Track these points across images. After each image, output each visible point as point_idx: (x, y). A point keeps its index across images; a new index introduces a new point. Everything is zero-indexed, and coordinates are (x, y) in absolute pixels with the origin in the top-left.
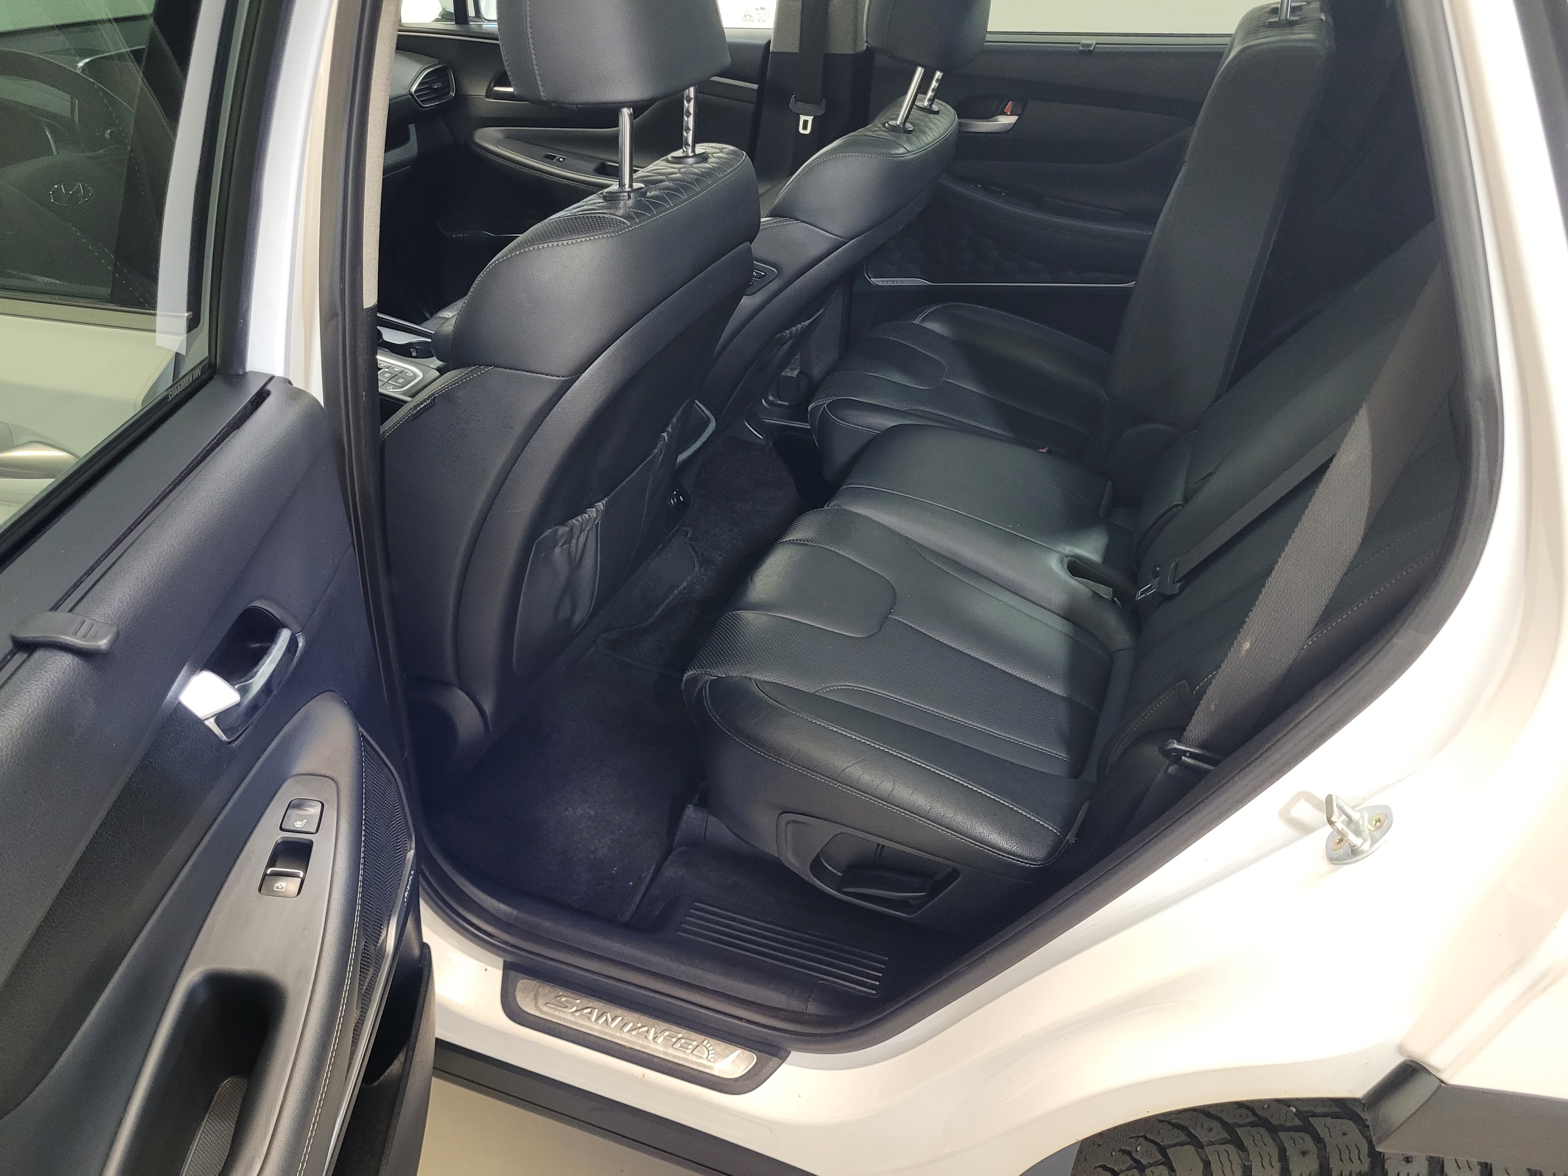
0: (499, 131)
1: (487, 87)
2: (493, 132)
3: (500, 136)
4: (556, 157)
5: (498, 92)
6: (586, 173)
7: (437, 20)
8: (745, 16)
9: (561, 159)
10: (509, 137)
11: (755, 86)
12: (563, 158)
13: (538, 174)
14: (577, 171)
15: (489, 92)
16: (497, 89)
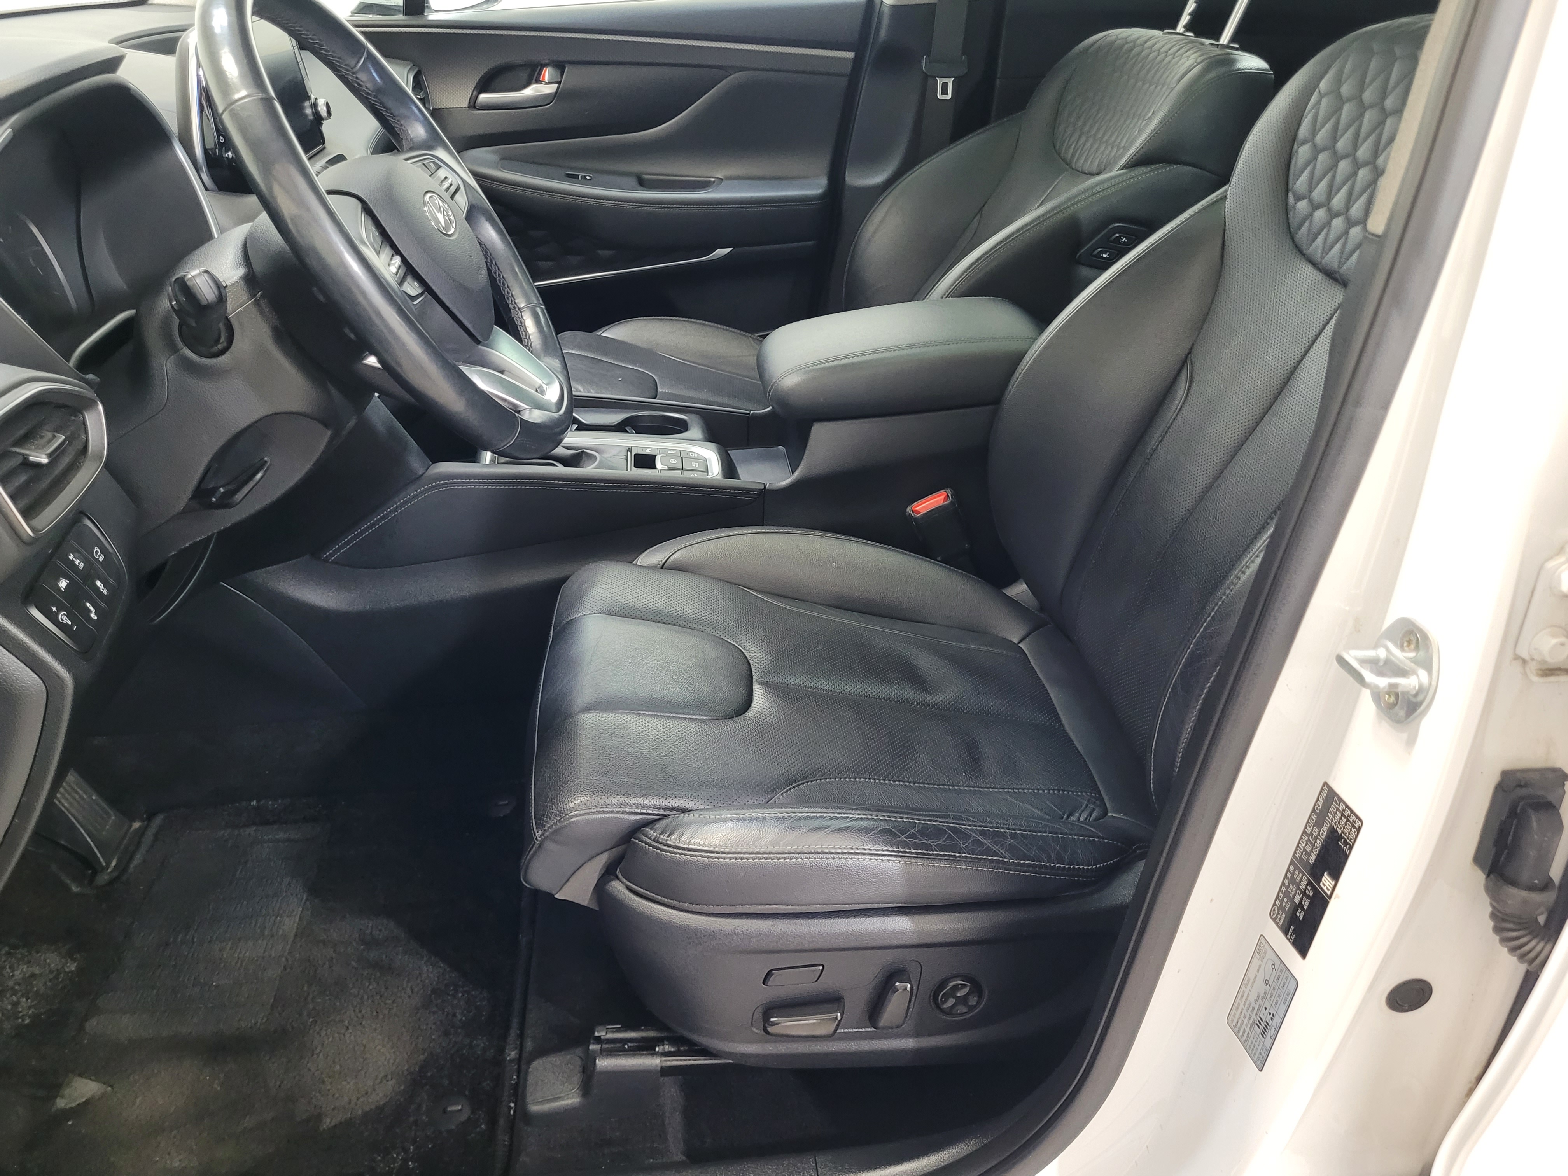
0: (488, 151)
1: (469, 96)
3: (496, 157)
4: (578, 174)
5: (490, 101)
9: (588, 177)
10: (505, 158)
11: (851, 55)
12: (590, 176)
14: (620, 188)
15: (473, 101)
16: (484, 97)
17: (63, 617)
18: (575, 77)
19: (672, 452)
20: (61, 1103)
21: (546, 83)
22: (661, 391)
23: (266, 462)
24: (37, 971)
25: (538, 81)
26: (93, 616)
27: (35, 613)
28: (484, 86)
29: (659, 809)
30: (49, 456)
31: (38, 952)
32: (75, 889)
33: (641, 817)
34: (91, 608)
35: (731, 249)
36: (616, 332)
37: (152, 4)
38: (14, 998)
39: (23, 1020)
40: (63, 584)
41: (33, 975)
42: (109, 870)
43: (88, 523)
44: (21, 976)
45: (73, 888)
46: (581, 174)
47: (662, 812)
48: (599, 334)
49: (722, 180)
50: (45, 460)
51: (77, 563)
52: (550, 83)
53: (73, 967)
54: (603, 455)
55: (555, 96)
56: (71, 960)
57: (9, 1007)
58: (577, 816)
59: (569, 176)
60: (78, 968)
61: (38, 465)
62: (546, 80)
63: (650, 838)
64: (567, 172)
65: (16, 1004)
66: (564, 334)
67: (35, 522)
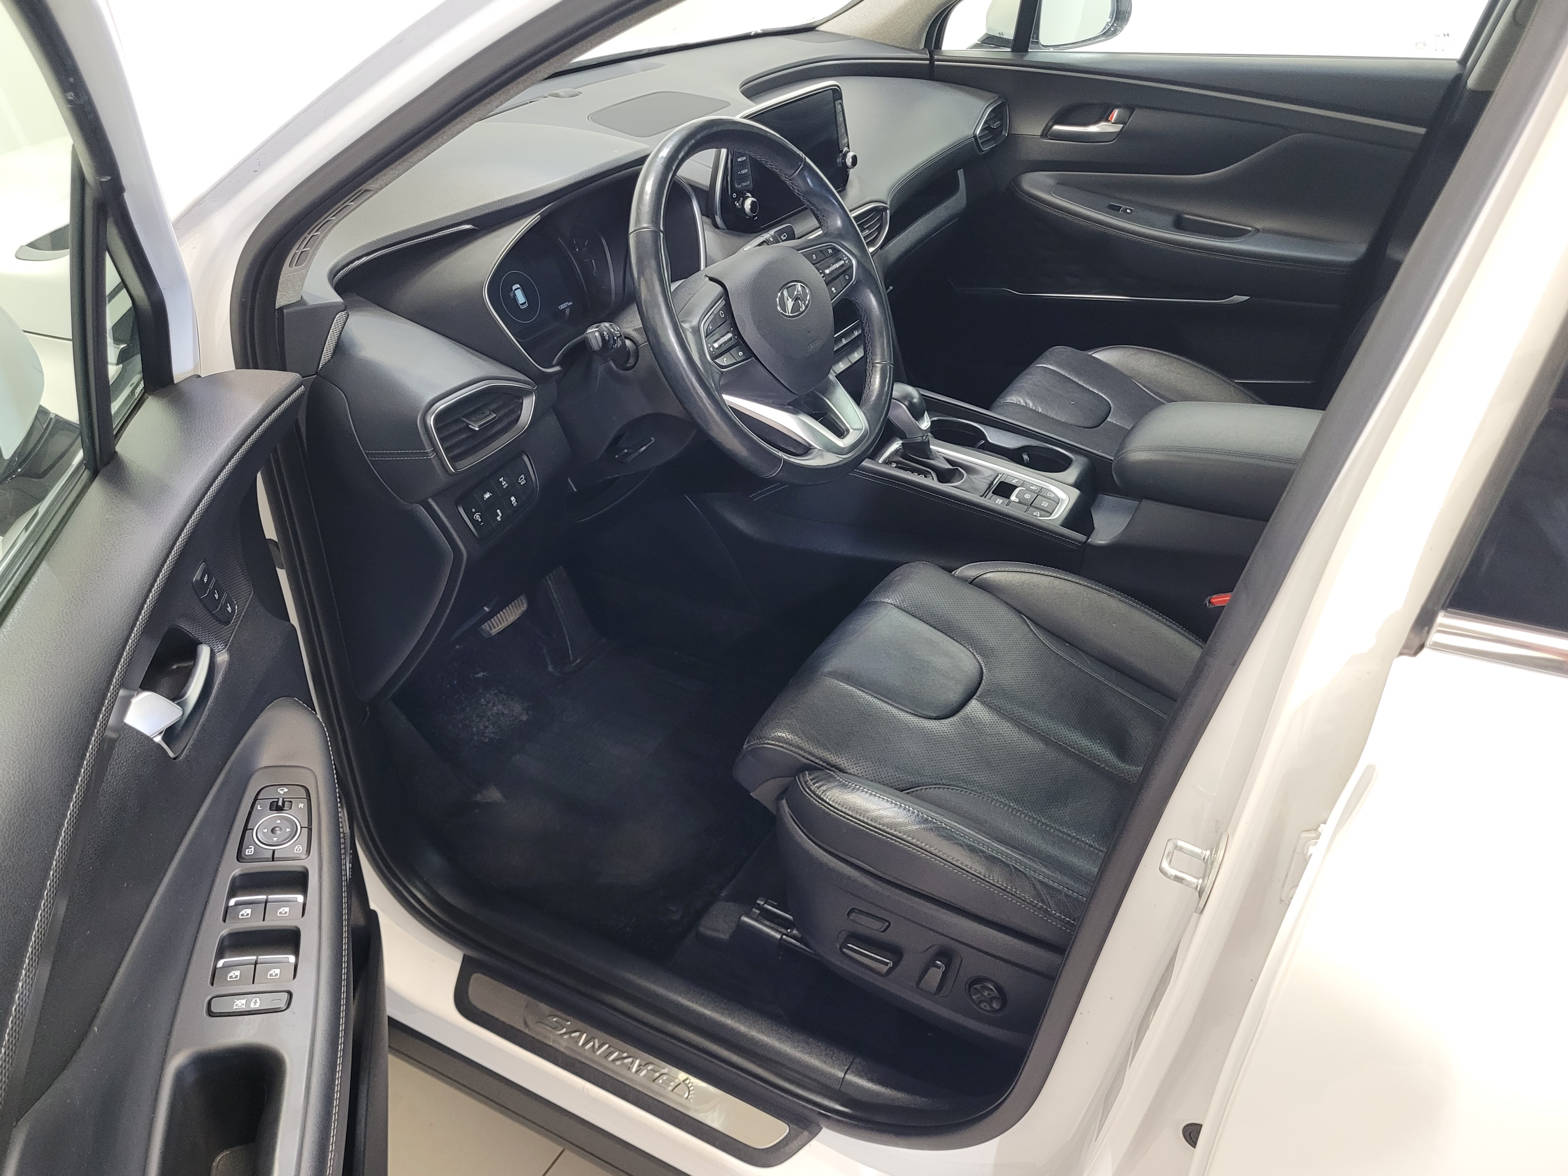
0: (1045, 176)
1: (1045, 125)
2: (1043, 177)
3: (1051, 182)
4: (1121, 207)
5: (1060, 132)
6: (1163, 228)
7: (976, 46)
8: (1416, 45)
9: (1128, 211)
10: (1061, 183)
11: (1422, 131)
12: (1130, 209)
13: (1102, 228)
14: (1153, 226)
15: (1046, 131)
16: (1057, 127)
17: (477, 517)
18: (1142, 119)
19: (1034, 488)
20: (479, 797)
21: (1113, 123)
22: (1109, 420)
23: (651, 440)
24: (506, 712)
25: (1107, 120)
26: (499, 518)
27: (461, 510)
28: (1061, 119)
29: (824, 762)
30: (480, 426)
31: (512, 700)
32: (550, 669)
33: (809, 762)
34: (500, 513)
35: (1249, 297)
36: (1105, 355)
37: (818, 31)
38: (487, 724)
39: (485, 739)
40: (487, 496)
41: (503, 714)
42: (573, 665)
43: (526, 459)
44: (496, 711)
45: (550, 667)
46: (1124, 207)
47: (824, 765)
48: (1090, 353)
49: (1259, 230)
50: (477, 429)
51: (503, 484)
52: (1115, 123)
53: (525, 718)
54: (971, 476)
55: (1118, 135)
56: (527, 713)
57: (482, 728)
58: (768, 744)
59: (1112, 207)
60: (527, 720)
61: (474, 430)
62: (1113, 121)
63: (804, 779)
64: (1112, 203)
65: (486, 727)
66: (1055, 349)
67: (458, 464)
